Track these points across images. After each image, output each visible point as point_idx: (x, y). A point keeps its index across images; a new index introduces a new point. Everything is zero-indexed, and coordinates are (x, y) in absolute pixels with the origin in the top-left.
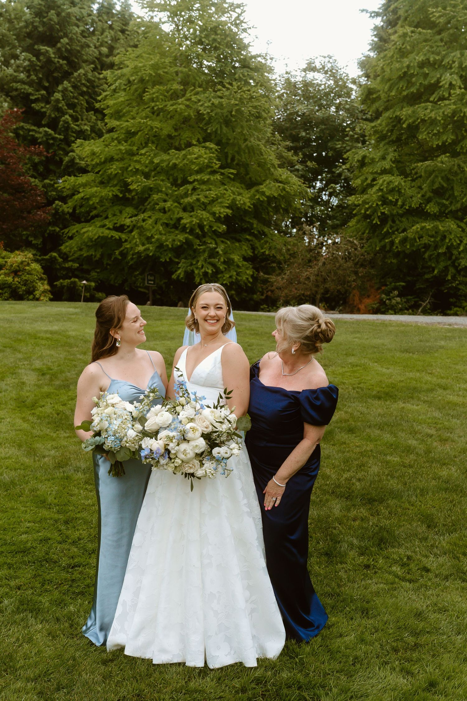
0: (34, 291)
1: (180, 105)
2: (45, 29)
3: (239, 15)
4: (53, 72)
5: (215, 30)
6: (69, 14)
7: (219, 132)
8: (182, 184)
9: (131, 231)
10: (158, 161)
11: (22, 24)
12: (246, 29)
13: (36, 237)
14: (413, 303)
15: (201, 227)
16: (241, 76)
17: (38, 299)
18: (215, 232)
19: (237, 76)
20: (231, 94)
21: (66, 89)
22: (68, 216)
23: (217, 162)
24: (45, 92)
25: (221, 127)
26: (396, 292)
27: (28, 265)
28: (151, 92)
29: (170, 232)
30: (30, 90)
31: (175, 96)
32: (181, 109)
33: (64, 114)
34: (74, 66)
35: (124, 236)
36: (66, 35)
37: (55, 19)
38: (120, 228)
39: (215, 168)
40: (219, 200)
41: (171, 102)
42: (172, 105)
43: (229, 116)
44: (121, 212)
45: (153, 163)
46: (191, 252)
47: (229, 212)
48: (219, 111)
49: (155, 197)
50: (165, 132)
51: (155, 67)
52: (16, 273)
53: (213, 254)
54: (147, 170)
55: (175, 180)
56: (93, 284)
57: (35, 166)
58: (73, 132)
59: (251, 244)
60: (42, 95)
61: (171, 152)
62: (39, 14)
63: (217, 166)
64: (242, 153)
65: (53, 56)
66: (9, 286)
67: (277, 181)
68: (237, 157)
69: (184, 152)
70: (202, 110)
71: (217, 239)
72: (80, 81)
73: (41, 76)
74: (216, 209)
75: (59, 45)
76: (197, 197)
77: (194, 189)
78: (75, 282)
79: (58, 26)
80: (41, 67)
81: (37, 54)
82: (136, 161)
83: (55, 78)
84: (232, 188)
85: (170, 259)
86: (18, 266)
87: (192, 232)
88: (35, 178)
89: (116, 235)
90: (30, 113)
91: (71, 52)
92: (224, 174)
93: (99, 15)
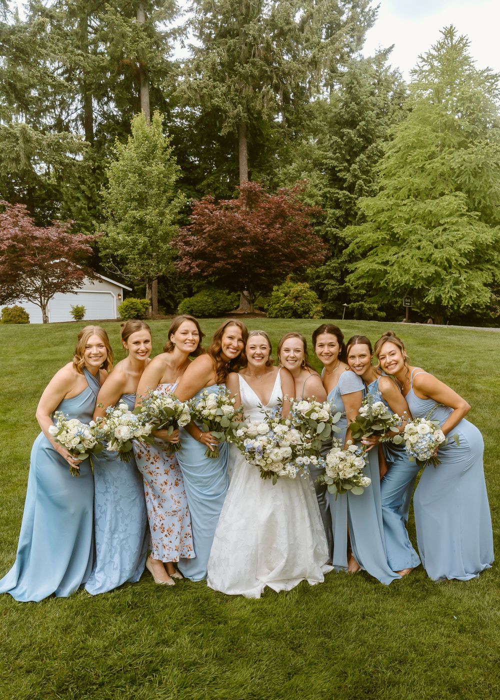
0: (309, 311)
2: (349, 116)
3: (492, 84)
4: (353, 148)
6: (366, 103)
7: (467, 182)
8: (435, 227)
9: (392, 265)
10: (416, 209)
11: (333, 114)
12: (497, 95)
13: (336, 272)
15: (448, 260)
16: (491, 135)
17: (312, 318)
18: (460, 264)
19: (487, 136)
20: (479, 150)
21: (362, 160)
22: (359, 256)
23: (465, 207)
24: (347, 164)
25: (469, 178)
27: (305, 292)
28: (413, 155)
29: (422, 265)
30: (335, 163)
32: (437, 167)
33: (359, 178)
34: (369, 141)
35: (388, 268)
36: (364, 119)
37: (356, 108)
38: (386, 263)
39: (463, 212)
40: (465, 239)
41: (429, 161)
42: (429, 164)
43: (477, 169)
44: (388, 250)
45: (412, 210)
46: (440, 281)
47: (472, 248)
48: (468, 164)
49: (412, 238)
50: (423, 186)
51: (418, 134)
52: (296, 298)
53: (457, 282)
54: (407, 217)
55: (430, 223)
56: (376, 306)
57: (337, 219)
58: (365, 192)
59: (493, 273)
60: (344, 167)
61: (428, 201)
62: (346, 104)
63: (465, 210)
64: (487, 198)
65: (353, 136)
66: (292, 308)
68: (482, 200)
69: (437, 201)
70: (454, 165)
71: (460, 270)
72: (373, 152)
73: (344, 152)
74: (462, 246)
75: (358, 127)
76: (447, 237)
77: (445, 230)
78: (362, 305)
79: (357, 113)
80: (345, 145)
81: (342, 136)
82: (400, 211)
83: (355, 152)
84: (476, 228)
85: (422, 286)
86: (298, 294)
87: (441, 265)
88: (337, 228)
89: (382, 268)
90: (336, 180)
91: (366, 131)
92: (470, 216)
93: (393, 100)
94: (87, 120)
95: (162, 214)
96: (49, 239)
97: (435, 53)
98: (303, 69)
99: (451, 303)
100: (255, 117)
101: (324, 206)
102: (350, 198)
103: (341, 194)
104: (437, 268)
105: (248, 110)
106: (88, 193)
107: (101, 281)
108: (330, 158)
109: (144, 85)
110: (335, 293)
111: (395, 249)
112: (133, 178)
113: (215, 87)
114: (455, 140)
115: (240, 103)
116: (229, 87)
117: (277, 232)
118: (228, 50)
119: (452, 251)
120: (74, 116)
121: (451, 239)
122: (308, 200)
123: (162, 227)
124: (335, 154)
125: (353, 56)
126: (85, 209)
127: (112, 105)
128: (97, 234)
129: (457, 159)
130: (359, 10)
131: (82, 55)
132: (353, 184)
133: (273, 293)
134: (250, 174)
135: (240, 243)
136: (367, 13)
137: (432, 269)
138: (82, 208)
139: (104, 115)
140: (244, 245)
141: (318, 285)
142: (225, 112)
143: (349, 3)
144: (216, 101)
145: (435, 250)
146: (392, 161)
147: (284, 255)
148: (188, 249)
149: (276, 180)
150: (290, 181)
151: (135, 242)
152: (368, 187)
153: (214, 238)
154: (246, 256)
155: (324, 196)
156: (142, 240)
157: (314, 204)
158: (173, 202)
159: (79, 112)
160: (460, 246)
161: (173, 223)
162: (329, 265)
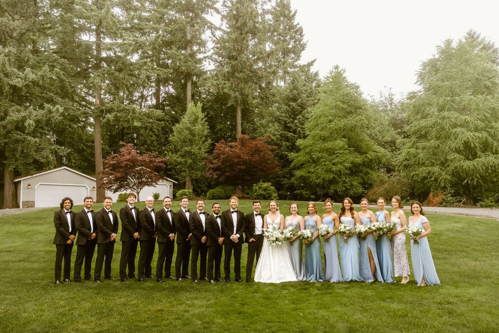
1: (332, 125)
2: (293, 96)
4: (295, 112)
5: (347, 95)
6: (301, 90)
8: (333, 155)
9: (313, 173)
10: (323, 146)
11: (285, 95)
12: (361, 94)
14: (459, 200)
15: (340, 171)
18: (345, 174)
21: (300, 118)
23: (347, 146)
24: (292, 119)
25: (348, 132)
26: (450, 195)
27: (269, 187)
29: (327, 174)
30: (286, 119)
31: (330, 121)
33: (299, 127)
34: (303, 108)
35: (311, 175)
36: (300, 98)
37: (296, 92)
38: (310, 172)
39: (346, 148)
40: (347, 161)
41: (329, 124)
43: (352, 128)
46: (336, 182)
48: (348, 125)
49: (322, 160)
50: (327, 135)
52: (265, 190)
53: (345, 182)
56: (309, 192)
57: (288, 147)
60: (291, 121)
61: (329, 142)
62: (291, 91)
65: (295, 106)
66: (263, 195)
67: (374, 151)
69: (333, 142)
70: (341, 126)
71: (346, 176)
73: (290, 114)
74: (346, 164)
75: (298, 102)
76: (338, 159)
77: (337, 157)
78: (302, 192)
79: (297, 95)
80: (291, 110)
81: (289, 106)
83: (296, 114)
85: (328, 185)
86: (266, 188)
87: (336, 174)
88: (288, 152)
89: (308, 175)
90: (286, 128)
91: (302, 104)
92: (349, 150)
93: (315, 87)
94: (157, 95)
95: (200, 149)
96: (145, 161)
97: (329, 75)
98: (268, 75)
99: (342, 193)
100: (245, 96)
101: (281, 140)
102: (294, 137)
103: (290, 134)
104: (334, 175)
105: (242, 94)
106: (157, 133)
107: (167, 180)
108: (284, 117)
109: (189, 81)
110: (287, 185)
111: (313, 165)
112: (187, 132)
113: (225, 84)
114: (341, 114)
115: (237, 91)
116: (232, 83)
117: (256, 158)
118: (232, 67)
119: (340, 166)
120: (150, 93)
121: (340, 161)
122: (273, 137)
123: (199, 155)
124: (286, 114)
125: (296, 63)
126: (155, 141)
127: (170, 87)
128: (168, 158)
129: (342, 123)
130: (298, 43)
131: (160, 70)
132: (296, 130)
133: (254, 188)
134: (242, 124)
135: (238, 164)
136: (302, 45)
137: (332, 176)
138: (153, 141)
139: (166, 93)
140: (240, 165)
141: (279, 181)
142: (230, 95)
143: (293, 39)
144: (226, 90)
145: (333, 166)
146: (312, 123)
147: (259, 169)
148: (212, 166)
149: (256, 127)
150: (263, 127)
151: (186, 162)
152: (303, 131)
153: (225, 161)
154: (240, 170)
155: (281, 135)
156: (190, 161)
157: (275, 139)
158: (205, 143)
159: (153, 91)
160: (345, 164)
161: (205, 153)
162: (284, 171)
